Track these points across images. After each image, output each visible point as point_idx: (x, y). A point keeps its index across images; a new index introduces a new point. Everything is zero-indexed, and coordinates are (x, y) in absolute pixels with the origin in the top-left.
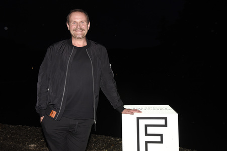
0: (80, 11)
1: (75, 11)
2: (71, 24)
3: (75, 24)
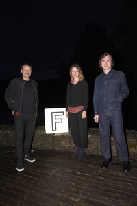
1: (26, 65)
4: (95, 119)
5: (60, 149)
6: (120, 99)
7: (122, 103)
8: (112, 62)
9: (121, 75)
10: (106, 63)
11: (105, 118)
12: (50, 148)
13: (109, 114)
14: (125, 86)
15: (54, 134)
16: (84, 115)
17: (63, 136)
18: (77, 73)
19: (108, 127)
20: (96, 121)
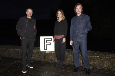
0: (31, 9)
1: (29, 9)
2: (28, 12)
3: (29, 13)
4: (70, 43)
5: (49, 61)
6: (86, 31)
7: (87, 34)
8: (82, 9)
9: (87, 17)
10: (79, 10)
11: (77, 43)
12: (43, 60)
13: (79, 40)
14: (89, 24)
15: (45, 52)
16: (64, 40)
17: (51, 53)
18: (61, 15)
19: (78, 48)
20: (71, 44)
